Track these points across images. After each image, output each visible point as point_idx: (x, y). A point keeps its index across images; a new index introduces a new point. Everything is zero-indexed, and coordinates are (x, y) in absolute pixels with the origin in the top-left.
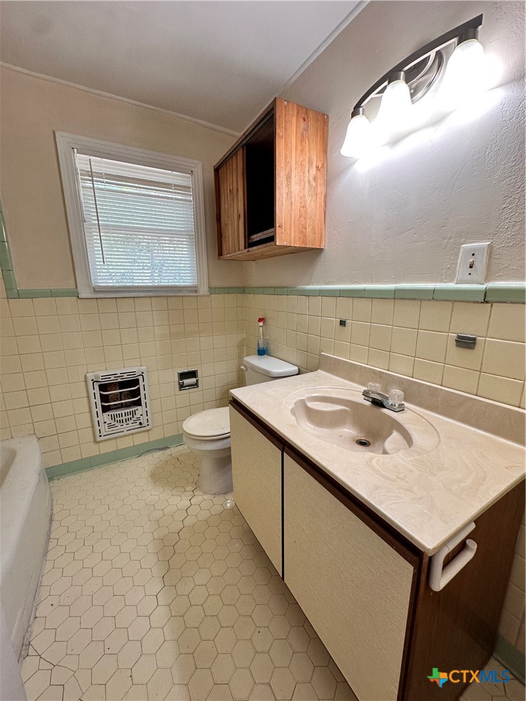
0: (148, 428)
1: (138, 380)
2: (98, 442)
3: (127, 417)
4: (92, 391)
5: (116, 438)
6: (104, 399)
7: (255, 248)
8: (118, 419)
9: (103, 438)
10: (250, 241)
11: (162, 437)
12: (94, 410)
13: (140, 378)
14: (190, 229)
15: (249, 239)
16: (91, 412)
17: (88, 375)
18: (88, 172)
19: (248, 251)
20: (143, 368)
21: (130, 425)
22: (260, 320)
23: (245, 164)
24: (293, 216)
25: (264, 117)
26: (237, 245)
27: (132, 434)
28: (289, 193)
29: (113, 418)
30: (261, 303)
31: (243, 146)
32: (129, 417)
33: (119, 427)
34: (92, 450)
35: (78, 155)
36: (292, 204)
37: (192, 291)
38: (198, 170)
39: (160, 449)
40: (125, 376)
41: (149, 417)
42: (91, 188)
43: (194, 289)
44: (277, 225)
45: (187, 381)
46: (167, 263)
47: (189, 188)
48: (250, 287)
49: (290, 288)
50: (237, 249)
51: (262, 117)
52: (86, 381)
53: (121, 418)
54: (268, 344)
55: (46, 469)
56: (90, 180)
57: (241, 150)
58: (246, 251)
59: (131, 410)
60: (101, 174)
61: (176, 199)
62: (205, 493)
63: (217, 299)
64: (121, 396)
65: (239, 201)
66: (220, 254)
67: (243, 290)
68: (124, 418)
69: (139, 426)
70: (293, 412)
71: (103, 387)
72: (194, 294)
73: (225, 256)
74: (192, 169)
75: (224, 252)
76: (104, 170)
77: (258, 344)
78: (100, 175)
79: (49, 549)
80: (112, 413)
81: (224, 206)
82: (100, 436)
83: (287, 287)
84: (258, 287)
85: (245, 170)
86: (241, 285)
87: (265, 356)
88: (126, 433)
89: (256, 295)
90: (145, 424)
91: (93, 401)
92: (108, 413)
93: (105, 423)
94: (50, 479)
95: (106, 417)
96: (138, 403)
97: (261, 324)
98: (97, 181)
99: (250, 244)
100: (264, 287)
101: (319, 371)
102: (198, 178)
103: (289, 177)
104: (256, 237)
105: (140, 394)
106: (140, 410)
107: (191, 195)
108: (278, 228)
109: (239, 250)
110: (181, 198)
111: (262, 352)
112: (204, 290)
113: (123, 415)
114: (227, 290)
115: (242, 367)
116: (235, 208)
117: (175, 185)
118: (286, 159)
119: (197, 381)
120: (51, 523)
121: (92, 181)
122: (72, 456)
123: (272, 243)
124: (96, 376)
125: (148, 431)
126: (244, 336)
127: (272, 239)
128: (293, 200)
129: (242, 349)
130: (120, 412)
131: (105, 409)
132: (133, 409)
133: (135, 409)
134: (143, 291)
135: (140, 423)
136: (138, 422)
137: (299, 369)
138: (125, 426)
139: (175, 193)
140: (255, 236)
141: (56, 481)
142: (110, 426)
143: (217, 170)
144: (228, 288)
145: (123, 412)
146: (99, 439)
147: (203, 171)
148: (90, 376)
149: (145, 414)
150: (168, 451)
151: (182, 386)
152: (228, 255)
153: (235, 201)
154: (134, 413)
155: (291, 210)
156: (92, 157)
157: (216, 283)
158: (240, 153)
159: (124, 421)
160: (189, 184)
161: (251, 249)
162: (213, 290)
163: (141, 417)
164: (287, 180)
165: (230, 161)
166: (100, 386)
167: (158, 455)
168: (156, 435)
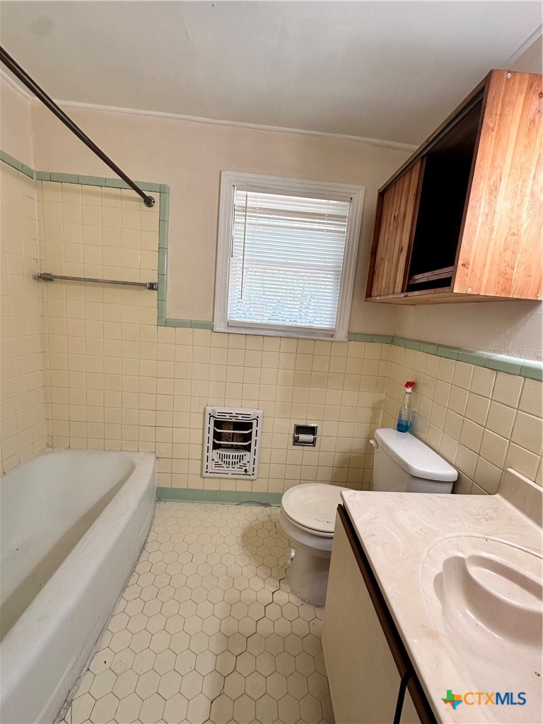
0: (252, 477)
1: (252, 424)
2: (204, 477)
3: (234, 460)
4: (207, 425)
5: (220, 478)
6: (217, 436)
7: (416, 293)
8: (225, 460)
9: (208, 475)
10: (411, 282)
11: (265, 491)
12: (206, 445)
13: (255, 422)
14: (338, 264)
15: (410, 279)
16: (203, 445)
17: (208, 408)
18: (243, 207)
19: (406, 296)
20: (260, 412)
21: (236, 469)
22: (409, 384)
23: (421, 181)
24: (491, 248)
25: (465, 108)
26: (391, 286)
27: (236, 479)
28: (491, 214)
29: (221, 457)
30: (415, 363)
31: (423, 158)
32: (236, 460)
33: (225, 468)
34: (197, 484)
35: (238, 192)
36: (492, 230)
37: (327, 335)
38: (359, 198)
39: (261, 504)
40: (240, 417)
41: (256, 466)
42: (243, 223)
43: (330, 333)
44: (460, 262)
45: (303, 437)
46: (317, 295)
47: (345, 217)
48: (404, 338)
49: (465, 351)
50: (391, 291)
51: (461, 108)
52: (204, 413)
53: (228, 460)
54: (414, 418)
55: (158, 488)
56: (243, 216)
57: (419, 163)
58: (402, 295)
59: (239, 454)
60: (255, 208)
61: (328, 231)
62: (293, 591)
63: (357, 348)
64: (232, 437)
65: (405, 229)
66: (369, 295)
67: (392, 340)
68: (231, 460)
69: (244, 473)
70: (439, 582)
71: (218, 424)
72: (329, 339)
73: (374, 298)
74: (352, 196)
75: (375, 293)
76: (259, 205)
77: (401, 415)
78: (254, 210)
79: (129, 584)
80: (221, 453)
81: (384, 236)
82: (207, 472)
83: (459, 349)
84: (413, 340)
85: (420, 190)
86: (391, 333)
87: (407, 434)
88: (230, 476)
89: (408, 350)
90: (250, 472)
91: (207, 435)
92: (217, 451)
93: (213, 460)
94: (159, 499)
95: (214, 454)
96: (248, 448)
97: (409, 390)
98: (250, 216)
99: (410, 287)
100: (421, 342)
101: (497, 496)
102: (357, 207)
103: (494, 190)
104: (421, 278)
105: (251, 439)
106: (248, 456)
107: (345, 226)
108: (460, 268)
109: (393, 293)
110: (334, 229)
111: (403, 427)
112: (342, 335)
113: (231, 457)
114: (371, 338)
115: (372, 442)
116: (399, 239)
117: (329, 216)
118: (493, 161)
119: (315, 439)
120: (141, 552)
121: (245, 216)
122: (179, 484)
123: (446, 289)
124: (214, 411)
125: (252, 480)
126: (383, 397)
127: (447, 282)
128: (496, 225)
129: (377, 416)
130: (228, 454)
131: (216, 447)
132: (242, 454)
133: (244, 454)
134: (275, 330)
135: (246, 470)
136: (244, 468)
137: (459, 476)
138: (230, 468)
139: (328, 224)
140: (421, 276)
141: (162, 503)
142: (217, 465)
143: (382, 195)
144: (372, 335)
145: (231, 454)
146: (205, 474)
147: (363, 196)
148: (209, 409)
149: (252, 462)
150: (268, 509)
151: (296, 441)
152: (378, 298)
153: (399, 230)
154: (241, 458)
155: (490, 240)
156: (249, 193)
157: (358, 328)
158: (418, 167)
159: (231, 463)
160: (346, 213)
161: (410, 294)
162: (352, 336)
163: (248, 464)
164: (491, 193)
165: (402, 180)
166: (215, 422)
167: (257, 510)
168: (259, 487)
